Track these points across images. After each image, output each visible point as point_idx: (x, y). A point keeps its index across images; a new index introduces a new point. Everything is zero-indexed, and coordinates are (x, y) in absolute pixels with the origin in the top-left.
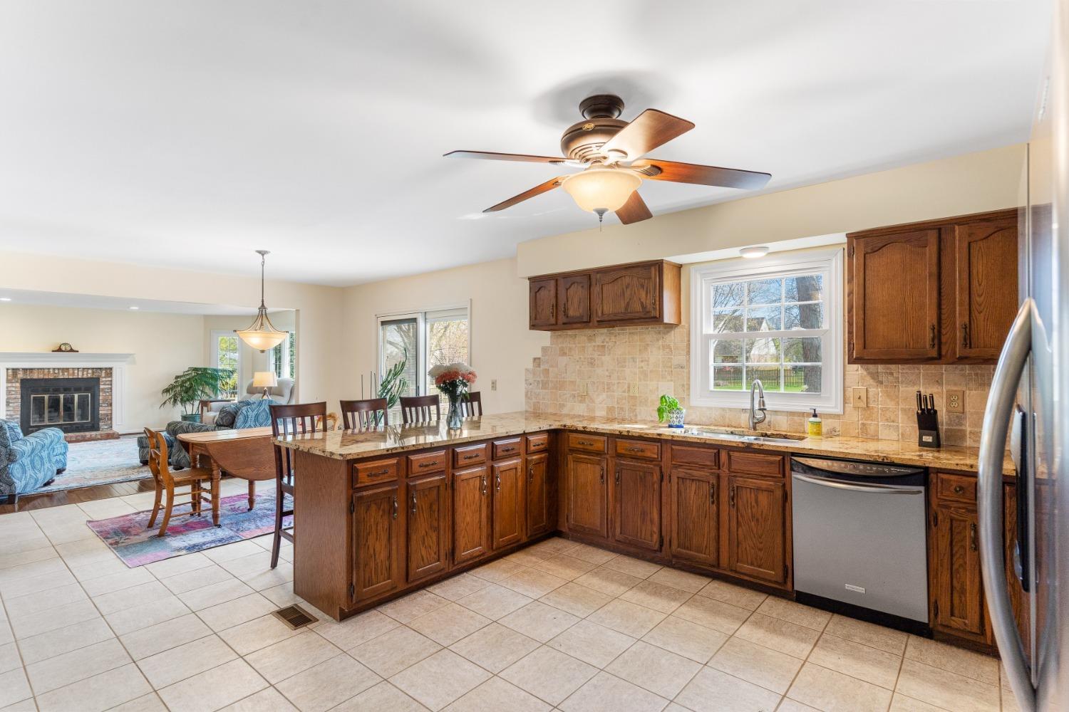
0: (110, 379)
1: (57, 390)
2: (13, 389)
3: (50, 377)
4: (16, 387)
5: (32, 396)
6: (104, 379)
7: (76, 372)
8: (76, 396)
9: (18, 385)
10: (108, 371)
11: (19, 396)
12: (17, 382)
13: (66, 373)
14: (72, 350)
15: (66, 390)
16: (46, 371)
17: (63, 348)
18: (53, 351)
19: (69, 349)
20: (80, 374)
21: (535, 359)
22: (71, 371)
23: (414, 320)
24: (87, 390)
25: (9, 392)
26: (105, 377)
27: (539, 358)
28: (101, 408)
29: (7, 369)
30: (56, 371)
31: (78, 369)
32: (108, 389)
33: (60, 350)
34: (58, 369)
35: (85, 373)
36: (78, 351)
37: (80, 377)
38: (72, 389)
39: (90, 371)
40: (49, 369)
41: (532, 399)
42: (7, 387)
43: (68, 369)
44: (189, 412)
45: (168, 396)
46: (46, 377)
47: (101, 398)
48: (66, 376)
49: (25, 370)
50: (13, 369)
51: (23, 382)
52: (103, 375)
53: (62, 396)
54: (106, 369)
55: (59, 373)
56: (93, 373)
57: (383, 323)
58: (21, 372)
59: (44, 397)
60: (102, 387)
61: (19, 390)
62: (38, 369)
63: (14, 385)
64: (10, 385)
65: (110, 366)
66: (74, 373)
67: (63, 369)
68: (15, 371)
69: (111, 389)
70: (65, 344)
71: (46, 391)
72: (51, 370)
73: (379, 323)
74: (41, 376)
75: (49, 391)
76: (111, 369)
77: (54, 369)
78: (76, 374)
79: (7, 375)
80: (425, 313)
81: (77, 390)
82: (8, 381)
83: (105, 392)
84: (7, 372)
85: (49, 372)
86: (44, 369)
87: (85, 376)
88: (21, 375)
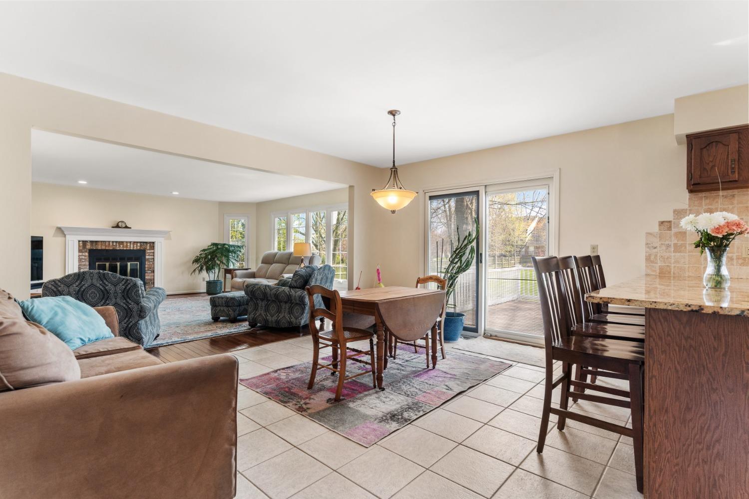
0: (153, 251)
1: (115, 260)
2: (83, 257)
3: (110, 248)
4: (85, 256)
5: (97, 263)
6: (148, 251)
7: (129, 244)
8: (129, 264)
9: (87, 254)
10: (152, 244)
11: (87, 263)
12: (86, 252)
13: (121, 246)
14: (126, 227)
15: (122, 259)
16: (107, 243)
17: (120, 224)
18: (113, 227)
19: (124, 226)
20: (132, 246)
21: (662, 223)
22: (125, 244)
23: (477, 193)
24: (136, 260)
25: (80, 260)
26: (150, 250)
27: (670, 222)
28: (146, 274)
29: (79, 241)
30: (115, 244)
31: (130, 242)
32: (151, 259)
33: (117, 226)
34: (116, 242)
35: (135, 246)
36: (130, 228)
37: (131, 249)
38: (126, 258)
39: (139, 244)
40: (109, 242)
41: (657, 263)
42: (79, 256)
43: (123, 242)
44: (212, 279)
45: (196, 265)
46: (107, 248)
47: (146, 266)
48: (121, 247)
49: (92, 242)
50: (83, 241)
51: (91, 252)
52: (148, 248)
53: (118, 264)
54: (150, 242)
55: (116, 245)
56: (141, 246)
57: (431, 198)
58: (89, 244)
59: (106, 264)
60: (147, 257)
61: (87, 258)
62: (101, 242)
63: (84, 254)
64: (81, 254)
65: (153, 241)
66: (127, 245)
67: (120, 242)
68: (85, 242)
69: (154, 259)
70: (122, 222)
71: (107, 260)
72: (111, 243)
73: (428, 198)
74: (104, 248)
75: (109, 260)
76: (153, 243)
77: (113, 242)
78: (129, 247)
79: (79, 246)
80: (486, 186)
81: (130, 260)
82: (80, 251)
83: (150, 262)
84: (79, 243)
85: (109, 244)
86: (105, 242)
87: (135, 248)
88: (89, 246)
